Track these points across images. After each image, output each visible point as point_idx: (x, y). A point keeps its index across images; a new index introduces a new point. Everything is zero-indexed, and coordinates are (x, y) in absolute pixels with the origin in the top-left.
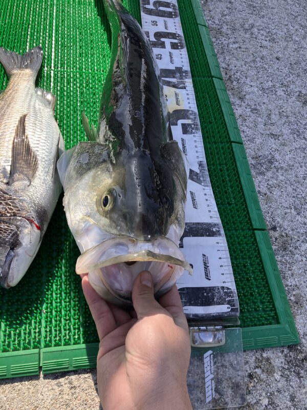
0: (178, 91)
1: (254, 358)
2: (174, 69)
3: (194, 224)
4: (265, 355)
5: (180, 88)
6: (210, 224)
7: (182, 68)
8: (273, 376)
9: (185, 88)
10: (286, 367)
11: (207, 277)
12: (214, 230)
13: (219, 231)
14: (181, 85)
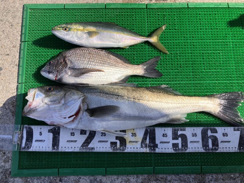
0: (140, 143)
1: (10, 156)
2: (156, 143)
3: (59, 139)
4: (10, 161)
5: (141, 144)
6: (59, 146)
7: (157, 147)
8: (3, 162)
9: (141, 147)
10: (5, 168)
11: (36, 141)
12: (55, 147)
13: (54, 149)
14: (144, 146)
